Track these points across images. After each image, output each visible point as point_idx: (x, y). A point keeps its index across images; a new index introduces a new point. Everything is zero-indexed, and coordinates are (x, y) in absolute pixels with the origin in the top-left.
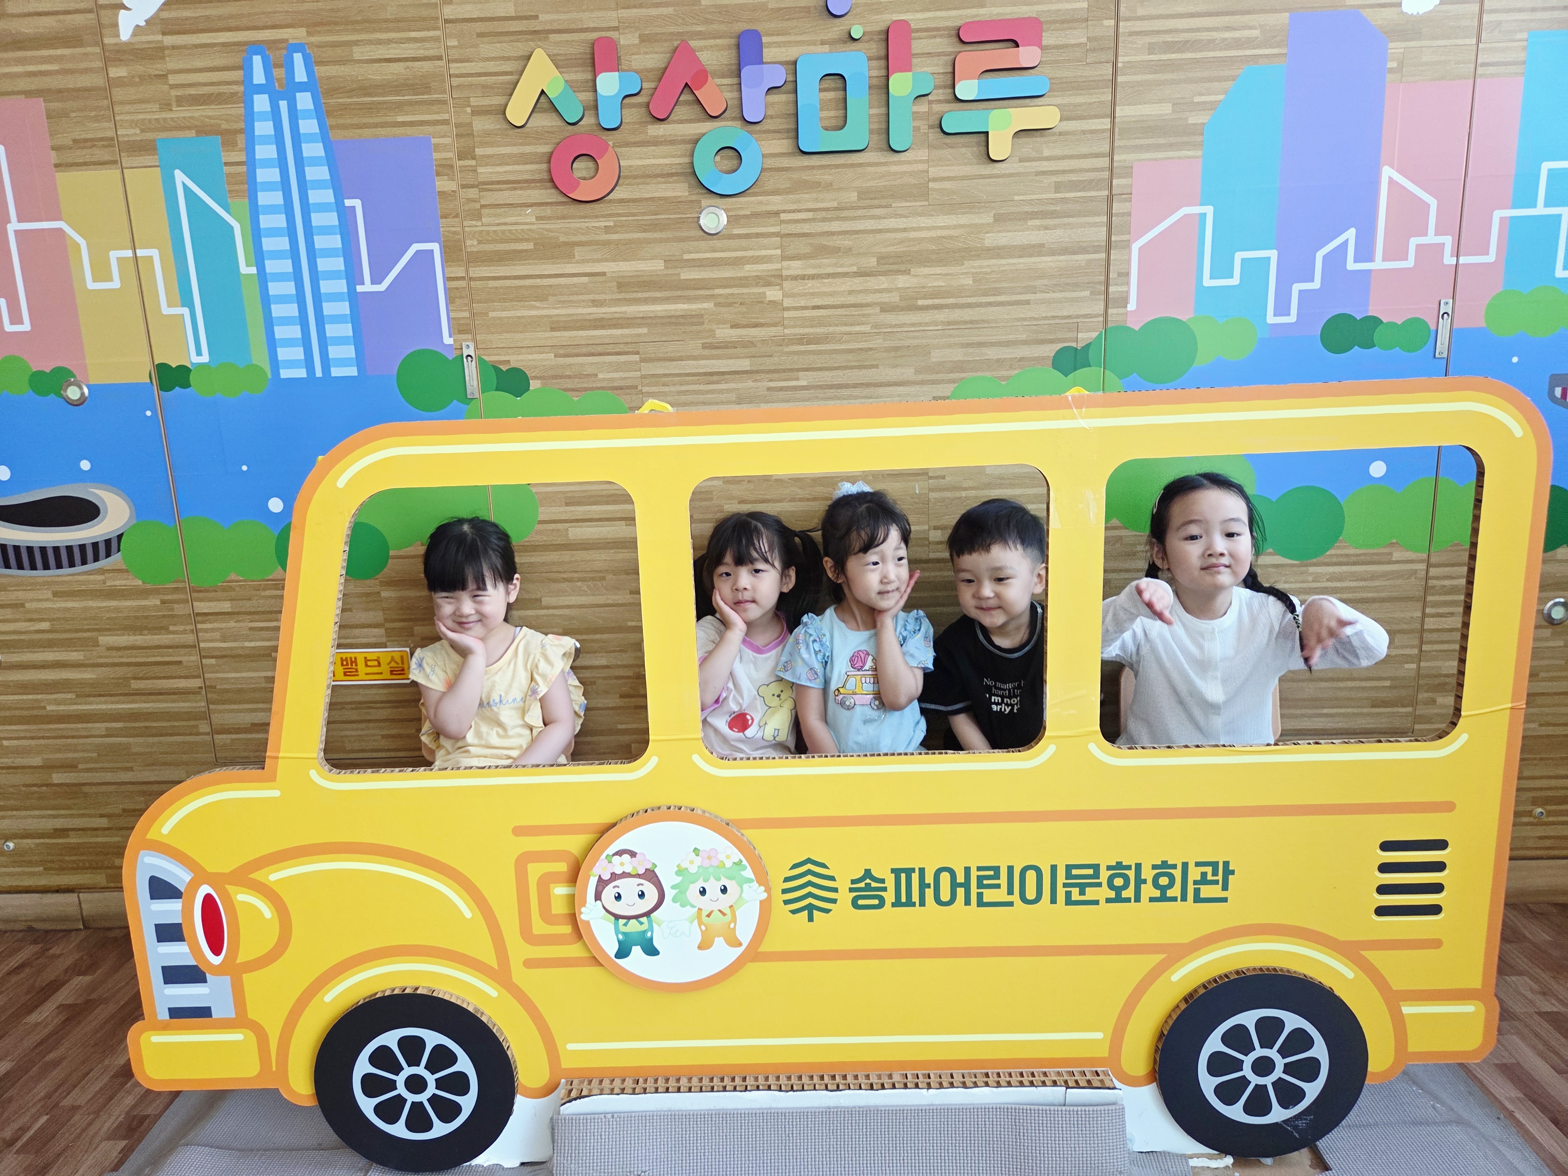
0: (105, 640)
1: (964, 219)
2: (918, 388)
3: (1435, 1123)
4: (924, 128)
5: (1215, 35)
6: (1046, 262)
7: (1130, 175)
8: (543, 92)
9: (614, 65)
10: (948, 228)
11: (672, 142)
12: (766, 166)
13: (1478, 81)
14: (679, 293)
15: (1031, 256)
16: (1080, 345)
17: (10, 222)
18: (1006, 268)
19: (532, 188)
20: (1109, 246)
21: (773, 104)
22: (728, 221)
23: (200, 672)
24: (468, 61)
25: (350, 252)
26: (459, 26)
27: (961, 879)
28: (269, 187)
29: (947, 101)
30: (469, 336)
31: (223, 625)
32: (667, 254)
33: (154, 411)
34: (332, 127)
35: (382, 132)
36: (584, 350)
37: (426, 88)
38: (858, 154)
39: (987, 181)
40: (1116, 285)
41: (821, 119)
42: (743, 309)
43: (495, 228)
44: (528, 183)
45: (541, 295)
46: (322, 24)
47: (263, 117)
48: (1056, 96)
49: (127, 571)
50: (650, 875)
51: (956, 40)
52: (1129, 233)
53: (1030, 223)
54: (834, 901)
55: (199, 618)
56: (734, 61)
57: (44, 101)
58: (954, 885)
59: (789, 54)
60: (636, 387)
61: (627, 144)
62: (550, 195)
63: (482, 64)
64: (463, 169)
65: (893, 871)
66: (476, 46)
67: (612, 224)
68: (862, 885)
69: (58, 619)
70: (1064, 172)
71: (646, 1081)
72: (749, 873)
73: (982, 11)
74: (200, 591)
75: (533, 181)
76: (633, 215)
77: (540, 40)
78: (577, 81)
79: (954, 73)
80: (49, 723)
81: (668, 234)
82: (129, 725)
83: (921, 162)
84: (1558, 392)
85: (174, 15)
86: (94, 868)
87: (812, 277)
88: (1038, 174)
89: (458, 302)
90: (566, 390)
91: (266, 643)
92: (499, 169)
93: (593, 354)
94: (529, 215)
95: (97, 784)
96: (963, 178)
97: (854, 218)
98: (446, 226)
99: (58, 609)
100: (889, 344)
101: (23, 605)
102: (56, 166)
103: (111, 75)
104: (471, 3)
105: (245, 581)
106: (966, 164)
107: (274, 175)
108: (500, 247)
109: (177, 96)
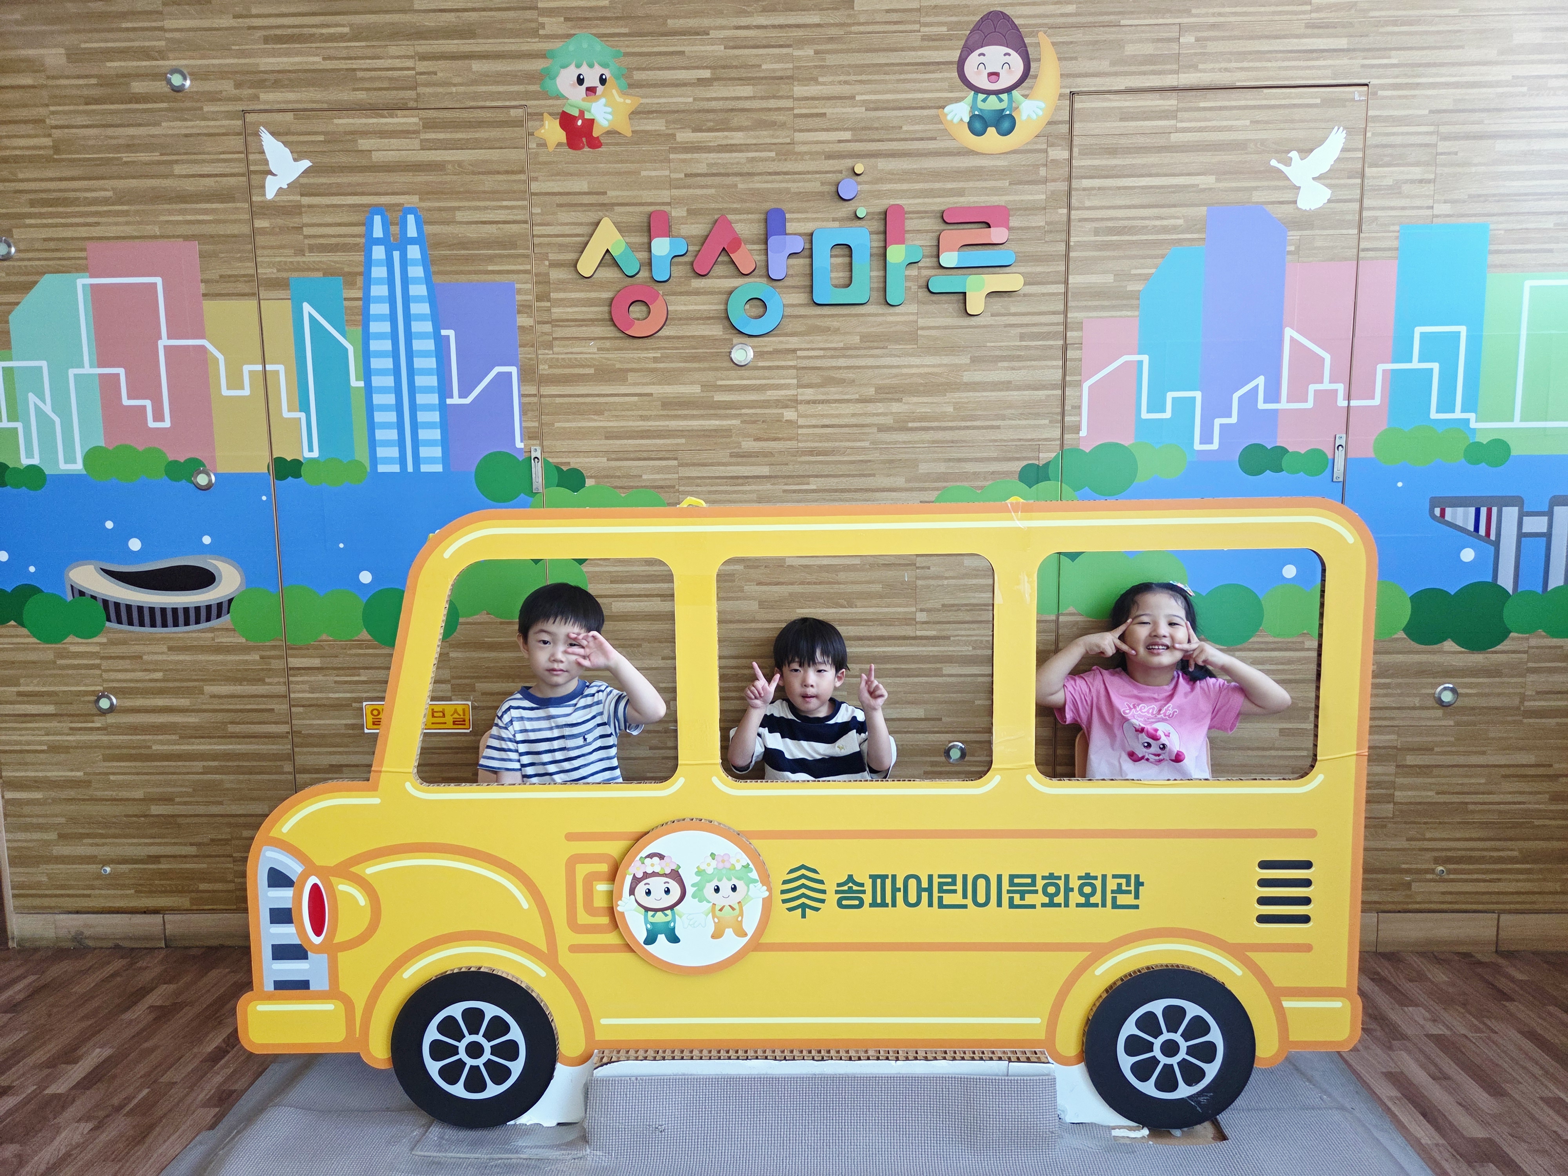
0: (209, 689)
1: (946, 360)
2: (908, 494)
3: (1319, 1109)
4: (914, 288)
5: (1147, 222)
6: (1014, 396)
7: (1081, 329)
8: (608, 251)
9: (666, 232)
10: (934, 366)
11: (712, 293)
12: (786, 314)
13: (1360, 262)
15: (1001, 390)
16: (1041, 463)
17: (161, 339)
18: (980, 399)
19: (595, 326)
20: (1064, 384)
21: (793, 265)
22: (754, 356)
23: (288, 719)
24: (548, 225)
25: (442, 371)
26: (542, 198)
27: (925, 884)
28: (380, 318)
29: (933, 268)
30: (538, 442)
32: (704, 380)
33: (269, 497)
34: (435, 273)
35: (475, 277)
36: (632, 456)
37: (514, 246)
38: (861, 306)
39: (964, 330)
40: (1070, 415)
41: (832, 278)
42: (765, 426)
43: (563, 356)
44: (592, 322)
45: (598, 411)
46: (433, 193)
47: (379, 263)
48: (1020, 267)
49: (234, 630)
50: (675, 875)
51: (940, 220)
52: (1081, 374)
53: (1000, 364)
54: (822, 901)
55: (291, 672)
56: (762, 232)
57: (199, 244)
58: (920, 890)
59: (808, 227)
60: (675, 487)
61: (674, 294)
62: (610, 331)
63: (559, 227)
64: (540, 309)
65: (871, 876)
66: (555, 214)
67: (659, 355)
68: (846, 888)
69: (170, 670)
70: (1027, 325)
71: (664, 1052)
72: (754, 875)
73: (962, 199)
74: (295, 649)
75: (597, 320)
76: (677, 348)
77: (607, 211)
78: (635, 243)
79: (938, 246)
80: (154, 761)
81: (706, 365)
82: (223, 763)
83: (912, 314)
84: (1437, 511)
85: (312, 181)
86: (180, 892)
87: (822, 402)
88: (1006, 326)
89: (530, 414)
90: (616, 487)
91: (349, 695)
92: (569, 310)
93: (639, 459)
94: (592, 347)
95: (191, 816)
96: (946, 328)
97: (857, 356)
98: (523, 353)
99: (171, 662)
100: (884, 457)
101: (141, 657)
102: (204, 295)
103: (256, 225)
104: (553, 181)
105: (334, 641)
106: (947, 317)
107: (384, 309)
108: (567, 371)
109: (309, 245)
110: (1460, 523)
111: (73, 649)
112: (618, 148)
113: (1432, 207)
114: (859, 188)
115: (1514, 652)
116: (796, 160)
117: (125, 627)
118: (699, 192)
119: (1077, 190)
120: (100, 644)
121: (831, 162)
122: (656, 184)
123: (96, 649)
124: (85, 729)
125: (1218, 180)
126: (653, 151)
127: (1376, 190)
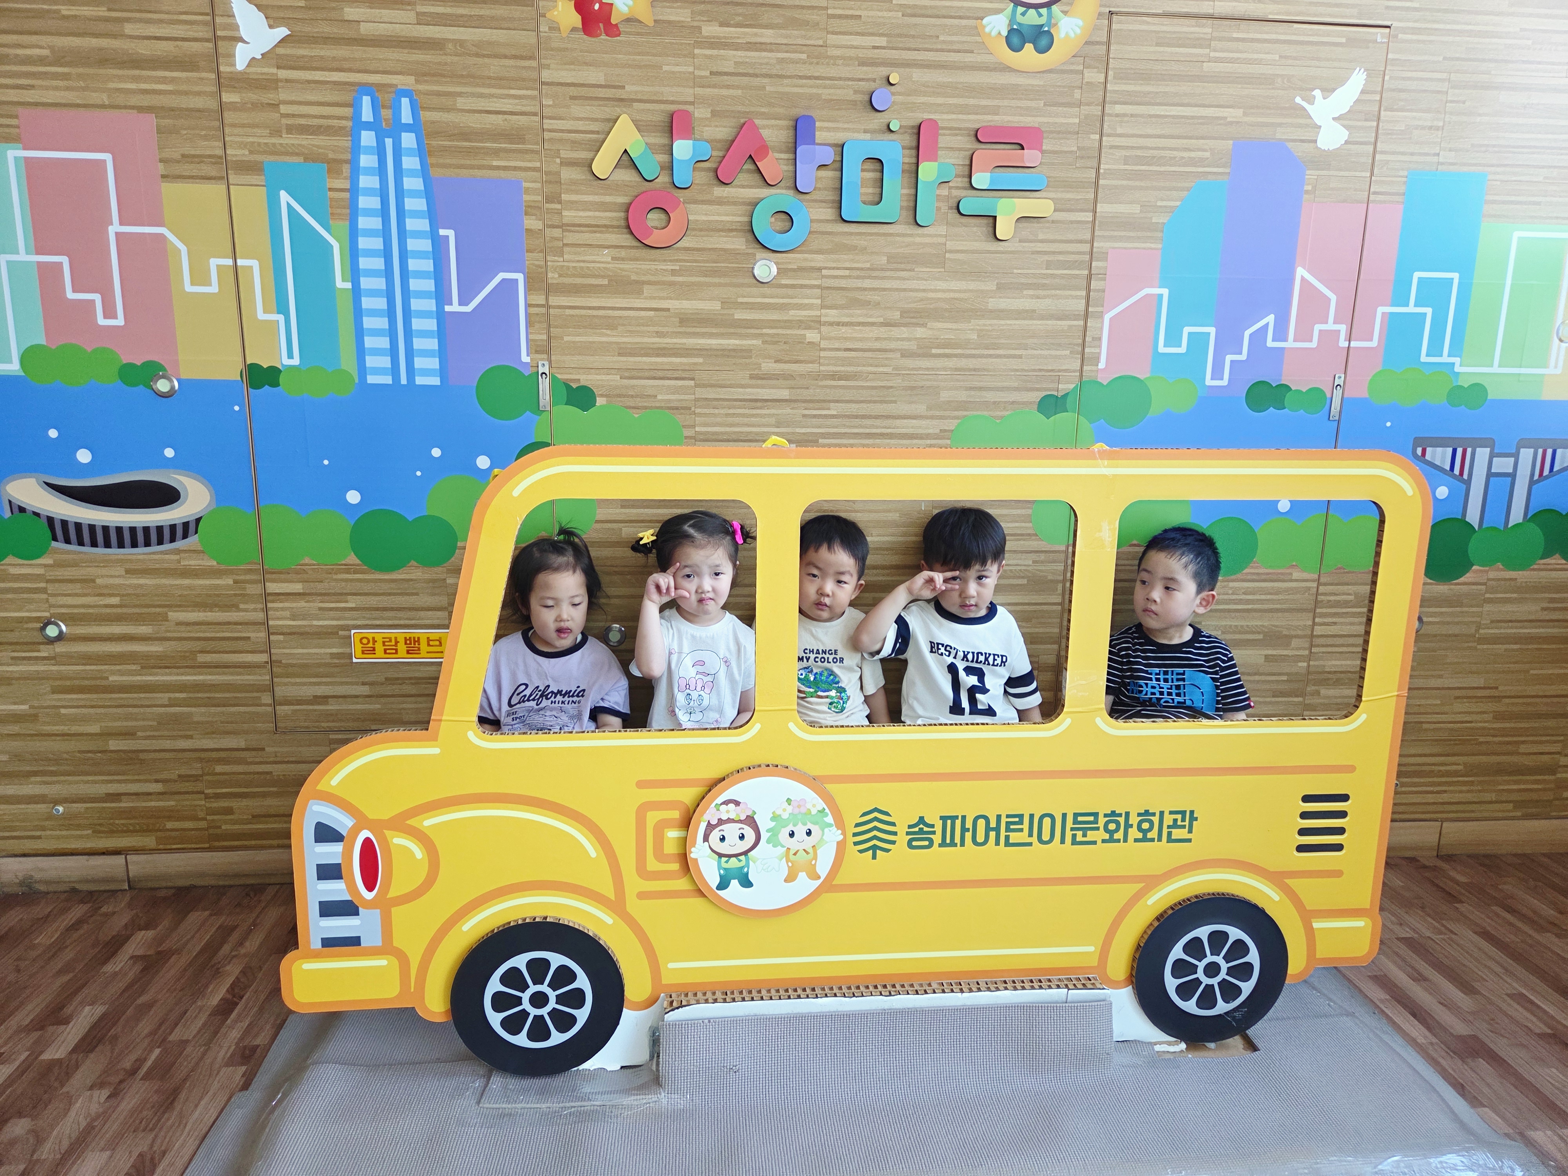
0: (174, 615)
1: (972, 286)
2: (928, 422)
4: (944, 208)
6: (1036, 325)
7: (1105, 260)
8: (626, 150)
9: (688, 133)
10: (959, 291)
11: (735, 203)
12: (812, 230)
13: (1370, 205)
14: (732, 330)
15: (1024, 319)
16: (1060, 394)
17: (111, 224)
18: (1004, 327)
19: (610, 232)
20: (1086, 316)
21: (821, 178)
22: (778, 272)
23: (266, 648)
24: (560, 118)
25: (440, 274)
26: (555, 88)
27: (993, 824)
28: (369, 213)
29: (965, 188)
30: (545, 356)
32: (724, 296)
34: (432, 165)
35: (477, 173)
36: (647, 374)
37: (521, 139)
38: (889, 226)
39: (992, 255)
40: (1090, 347)
41: (861, 194)
42: (786, 347)
43: (574, 264)
44: (606, 228)
45: (611, 324)
46: (430, 74)
47: (368, 151)
48: (1050, 191)
49: (203, 552)
50: (750, 821)
51: (974, 139)
52: (1103, 307)
53: (1025, 292)
54: (894, 842)
55: (269, 598)
56: (791, 140)
57: (156, 117)
58: (988, 829)
59: (839, 137)
60: (690, 409)
61: (696, 202)
62: (625, 239)
63: (572, 122)
64: (549, 212)
65: (941, 817)
66: (568, 107)
67: (678, 268)
68: (916, 829)
69: (128, 595)
70: (1054, 253)
71: (732, 992)
72: (830, 819)
73: (996, 118)
74: (274, 574)
75: (612, 227)
76: (696, 261)
77: (625, 107)
78: (655, 144)
79: (971, 166)
80: (111, 692)
81: (726, 280)
82: (191, 695)
83: (941, 236)
84: (1419, 451)
85: (288, 51)
86: (144, 831)
87: (846, 324)
88: (1033, 253)
89: (537, 326)
90: (627, 407)
91: (334, 623)
92: (581, 214)
93: (655, 378)
94: (606, 256)
95: (155, 751)
96: (973, 252)
97: (883, 278)
98: (532, 259)
99: (130, 586)
100: (906, 384)
101: (93, 581)
102: (163, 176)
103: (224, 99)
104: (567, 70)
105: (318, 565)
106: (976, 241)
107: (374, 203)
108: (579, 281)
109: (287, 125)
110: (1438, 463)
111: (13, 571)
112: (639, 39)
113: (1438, 155)
114: (892, 98)
115: (1474, 584)
116: (828, 64)
117: (74, 547)
118: (725, 92)
119: (1110, 115)
120: (45, 566)
121: (865, 69)
122: (679, 80)
123: (40, 571)
124: (30, 658)
125: (1245, 114)
126: (676, 44)
127: (1389, 134)
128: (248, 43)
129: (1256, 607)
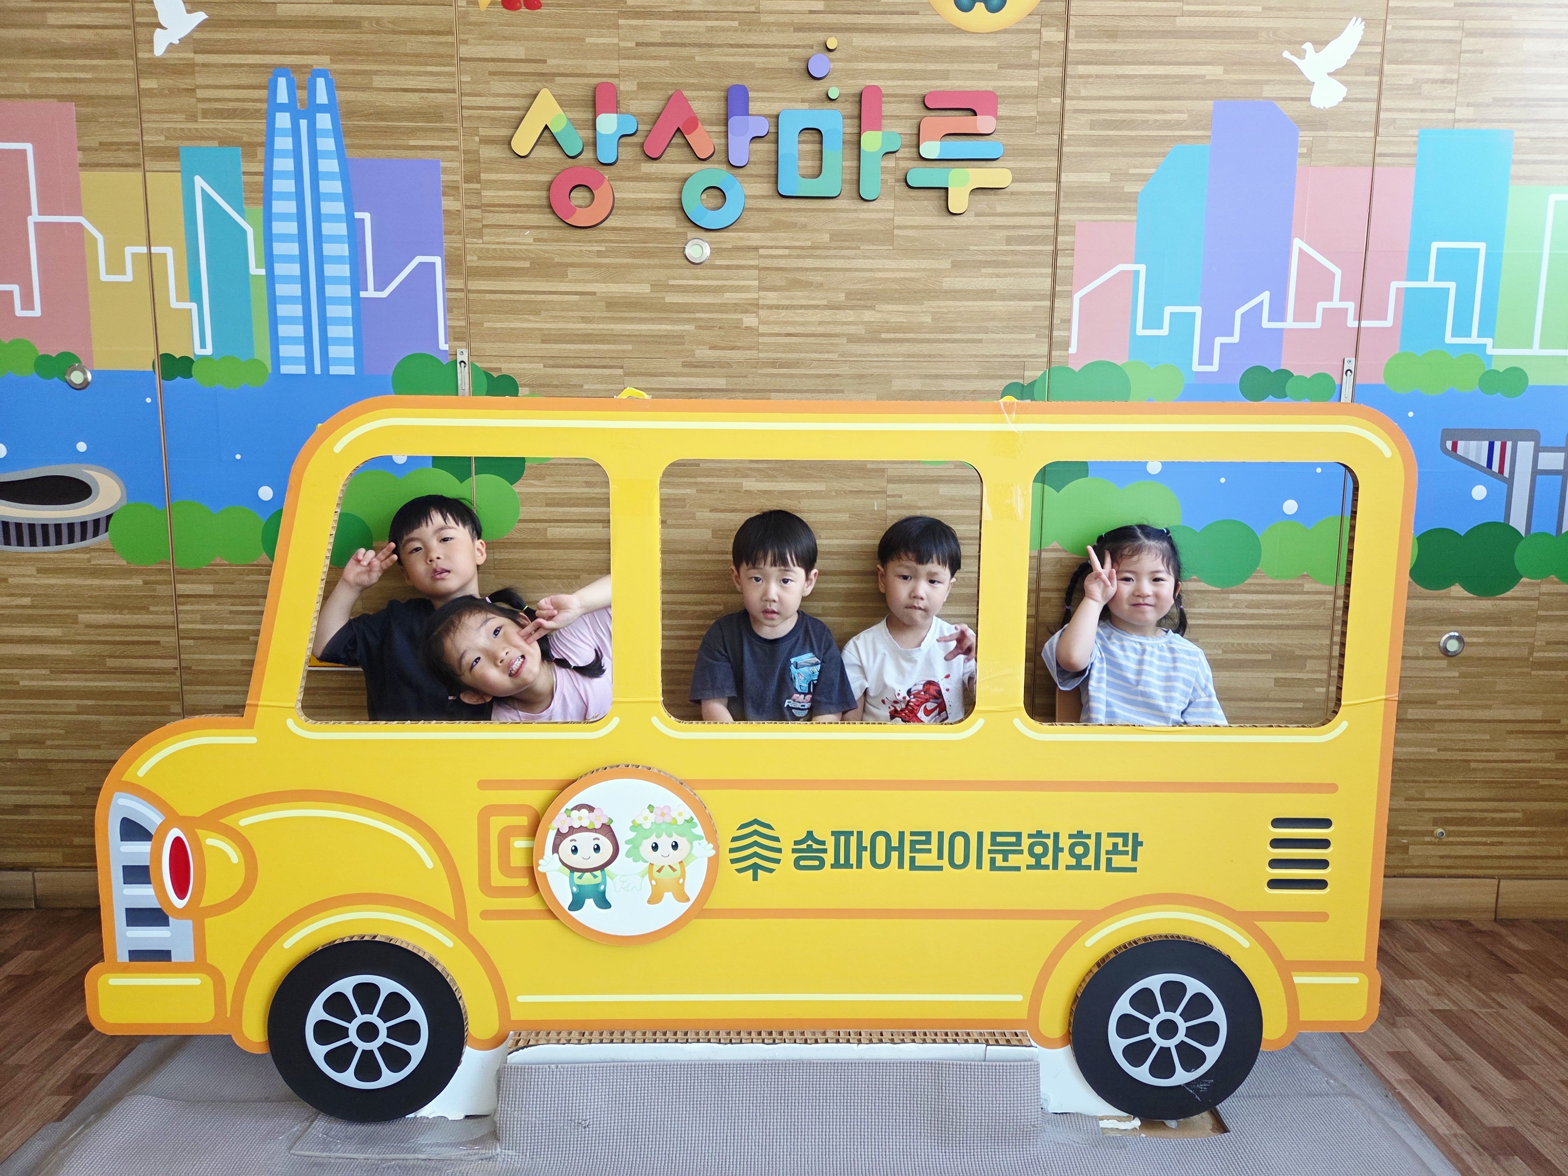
0: (85, 617)
1: (925, 264)
3: (1327, 1095)
4: (891, 181)
5: (1148, 116)
6: (997, 306)
7: (1073, 233)
8: (546, 127)
9: (614, 107)
10: (911, 271)
11: (663, 180)
12: (747, 206)
13: (1376, 169)
14: (663, 315)
15: (984, 300)
16: (1026, 383)
17: (31, 214)
18: (961, 309)
19: (532, 212)
20: (1053, 296)
21: (757, 151)
22: (711, 253)
23: (177, 653)
24: (479, 95)
25: (355, 259)
26: (473, 64)
27: (895, 843)
28: (284, 196)
29: (913, 159)
30: (465, 344)
31: (205, 607)
32: (654, 279)
33: (154, 400)
34: (348, 146)
35: (395, 153)
36: (573, 362)
37: (439, 118)
38: (831, 201)
39: (946, 231)
40: (1059, 330)
41: (799, 167)
42: (722, 333)
43: (494, 246)
44: (528, 207)
45: (533, 311)
46: (345, 53)
47: (283, 133)
48: (1008, 161)
49: (113, 550)
50: (607, 830)
51: (922, 106)
52: (1071, 285)
53: (984, 271)
54: (777, 861)
55: (181, 600)
56: (722, 111)
57: (76, 106)
58: (889, 849)
59: (773, 108)
61: (622, 179)
62: (548, 219)
63: (491, 99)
64: (468, 192)
65: (833, 833)
66: (487, 83)
67: (604, 249)
68: (804, 846)
69: (40, 595)
70: (1014, 227)
71: (591, 1032)
73: (946, 83)
74: (184, 574)
75: (533, 206)
76: (623, 242)
77: (546, 82)
78: (578, 120)
79: (919, 134)
80: (21, 698)
81: (656, 261)
82: (101, 703)
83: (888, 211)
84: (1449, 444)
85: (206, 36)
86: (52, 846)
87: (786, 307)
88: (991, 227)
89: (455, 311)
91: (245, 627)
92: (501, 193)
93: (580, 367)
94: (527, 237)
95: (63, 761)
96: (925, 227)
97: (826, 257)
98: (450, 242)
99: (40, 586)
100: (853, 372)
101: (6, 580)
102: (81, 165)
103: (142, 86)
104: (486, 45)
105: (229, 565)
106: (927, 215)
107: (289, 186)
108: (499, 263)
109: (203, 109)
110: (1472, 457)
112: (560, 10)
113: (1454, 111)
114: (832, 65)
115: (1524, 598)
116: (761, 31)
118: (652, 63)
119: (1072, 77)
121: (801, 35)
122: (604, 53)
125: (1226, 71)
126: (600, 14)
127: (1396, 89)
128: (165, 29)
129: (1261, 622)
